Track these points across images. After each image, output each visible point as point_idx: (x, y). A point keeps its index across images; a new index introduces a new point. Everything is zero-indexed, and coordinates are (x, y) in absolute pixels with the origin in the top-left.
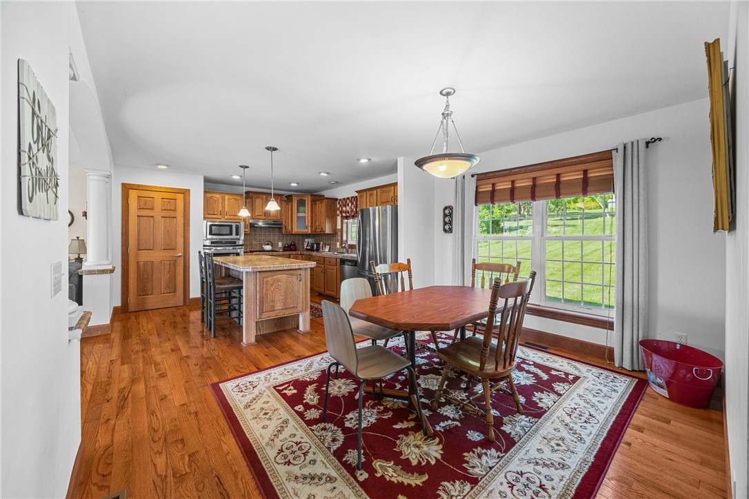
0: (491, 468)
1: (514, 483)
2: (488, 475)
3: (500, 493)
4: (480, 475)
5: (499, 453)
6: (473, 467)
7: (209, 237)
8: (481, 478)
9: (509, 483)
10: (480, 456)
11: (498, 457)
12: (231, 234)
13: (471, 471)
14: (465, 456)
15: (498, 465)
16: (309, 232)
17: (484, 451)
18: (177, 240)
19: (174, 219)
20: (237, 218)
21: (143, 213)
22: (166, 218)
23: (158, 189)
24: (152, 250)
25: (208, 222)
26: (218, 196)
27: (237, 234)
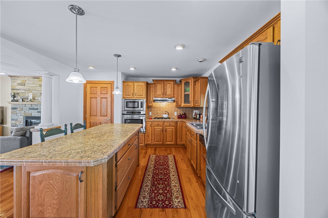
7: (126, 109)
12: (138, 107)
16: (192, 106)
18: (108, 111)
19: (106, 99)
20: (142, 97)
21: (93, 96)
22: (103, 98)
23: (99, 82)
24: (96, 116)
25: (125, 100)
26: (131, 84)
27: (142, 107)
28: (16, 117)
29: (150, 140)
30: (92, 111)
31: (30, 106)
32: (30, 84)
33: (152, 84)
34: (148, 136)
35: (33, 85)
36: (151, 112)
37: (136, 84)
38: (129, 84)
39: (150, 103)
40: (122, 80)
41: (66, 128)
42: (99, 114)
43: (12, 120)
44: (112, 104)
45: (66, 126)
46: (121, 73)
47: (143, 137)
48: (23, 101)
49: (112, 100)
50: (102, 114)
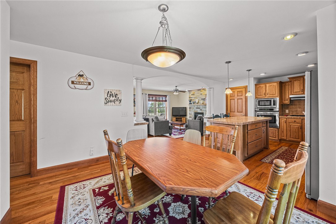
0: (99, 216)
1: (86, 221)
2: (97, 214)
3: (88, 214)
4: (99, 211)
5: (104, 223)
6: (104, 209)
8: (97, 210)
9: (88, 219)
10: (107, 214)
11: (102, 222)
12: (270, 105)
13: (103, 208)
14: (111, 208)
15: (98, 219)
17: (109, 217)
18: (243, 108)
19: (241, 100)
20: (275, 95)
21: (232, 98)
22: (239, 99)
23: (236, 88)
24: (234, 112)
25: (257, 99)
26: (263, 86)
27: (274, 105)
28: (191, 113)
29: (285, 135)
30: (231, 109)
31: (197, 106)
32: (197, 94)
33: (287, 82)
34: (283, 132)
35: (198, 94)
36: (288, 110)
37: (268, 85)
38: (261, 86)
39: (285, 101)
40: (255, 83)
41: (221, 115)
42: (236, 110)
43: (189, 114)
44: (246, 103)
45: (221, 114)
46: (253, 78)
47: (277, 132)
48: (194, 104)
49: (246, 100)
50: (239, 111)
